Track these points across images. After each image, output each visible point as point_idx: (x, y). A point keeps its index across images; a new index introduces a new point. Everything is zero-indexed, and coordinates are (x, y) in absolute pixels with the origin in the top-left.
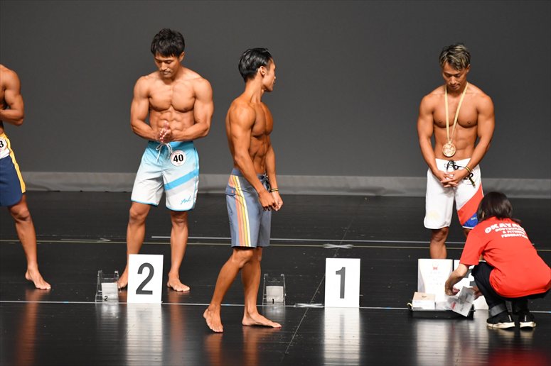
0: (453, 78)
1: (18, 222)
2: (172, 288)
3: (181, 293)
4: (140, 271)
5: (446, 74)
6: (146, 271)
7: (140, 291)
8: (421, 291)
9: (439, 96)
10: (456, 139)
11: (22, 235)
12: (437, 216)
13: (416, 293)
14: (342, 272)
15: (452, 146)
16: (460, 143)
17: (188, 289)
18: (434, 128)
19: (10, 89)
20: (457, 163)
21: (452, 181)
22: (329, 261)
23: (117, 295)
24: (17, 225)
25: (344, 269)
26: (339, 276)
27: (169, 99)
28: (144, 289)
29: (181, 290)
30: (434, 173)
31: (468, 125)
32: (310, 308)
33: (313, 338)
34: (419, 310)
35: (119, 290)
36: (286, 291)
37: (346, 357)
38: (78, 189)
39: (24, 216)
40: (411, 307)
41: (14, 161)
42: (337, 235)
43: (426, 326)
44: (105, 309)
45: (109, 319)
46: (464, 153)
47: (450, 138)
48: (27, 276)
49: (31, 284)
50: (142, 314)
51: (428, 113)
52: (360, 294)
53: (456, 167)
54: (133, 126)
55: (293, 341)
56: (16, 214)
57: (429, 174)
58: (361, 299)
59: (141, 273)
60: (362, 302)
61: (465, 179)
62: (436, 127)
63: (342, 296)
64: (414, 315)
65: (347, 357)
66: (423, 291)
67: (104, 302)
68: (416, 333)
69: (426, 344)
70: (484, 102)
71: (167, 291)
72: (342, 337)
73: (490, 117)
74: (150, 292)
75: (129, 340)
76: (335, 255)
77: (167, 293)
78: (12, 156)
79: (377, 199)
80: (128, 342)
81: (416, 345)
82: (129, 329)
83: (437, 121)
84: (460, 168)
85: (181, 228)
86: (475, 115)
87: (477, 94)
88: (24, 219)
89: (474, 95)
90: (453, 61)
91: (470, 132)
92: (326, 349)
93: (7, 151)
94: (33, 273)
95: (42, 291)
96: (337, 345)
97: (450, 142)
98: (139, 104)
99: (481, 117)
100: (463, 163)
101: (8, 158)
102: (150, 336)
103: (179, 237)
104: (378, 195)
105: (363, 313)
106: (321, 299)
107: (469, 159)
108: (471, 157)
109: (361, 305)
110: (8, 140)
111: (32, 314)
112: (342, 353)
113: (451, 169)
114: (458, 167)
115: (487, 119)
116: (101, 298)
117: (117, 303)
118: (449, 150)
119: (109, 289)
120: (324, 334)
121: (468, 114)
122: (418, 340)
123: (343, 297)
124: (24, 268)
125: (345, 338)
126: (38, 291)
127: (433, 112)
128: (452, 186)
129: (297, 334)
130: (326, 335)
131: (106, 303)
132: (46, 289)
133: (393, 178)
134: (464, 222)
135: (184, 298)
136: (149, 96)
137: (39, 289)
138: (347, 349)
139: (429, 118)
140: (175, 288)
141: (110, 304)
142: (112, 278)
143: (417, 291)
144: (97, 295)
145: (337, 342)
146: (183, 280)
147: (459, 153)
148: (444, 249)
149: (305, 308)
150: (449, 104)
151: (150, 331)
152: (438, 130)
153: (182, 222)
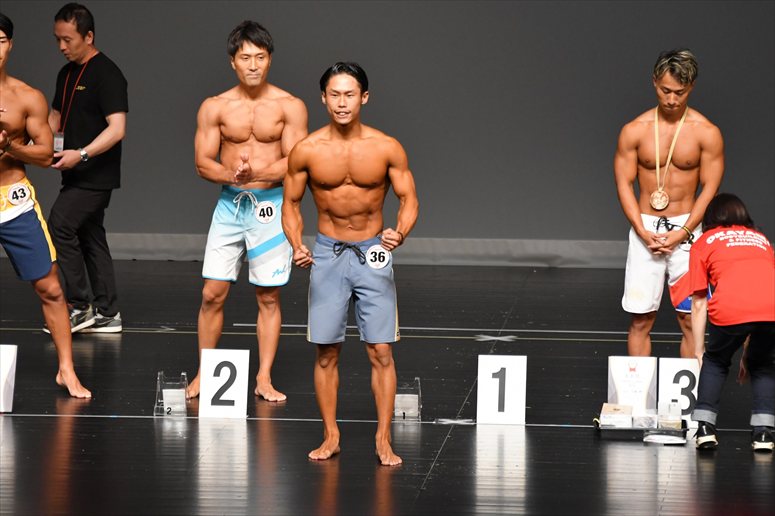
0: (672, 95)
1: (46, 304)
2: (261, 397)
3: (274, 404)
4: (217, 373)
5: (663, 88)
6: (226, 372)
7: (216, 400)
8: (612, 402)
9: (646, 124)
10: (669, 186)
11: (53, 322)
12: (641, 294)
13: (605, 404)
14: (501, 375)
15: (664, 195)
16: (675, 192)
17: (284, 397)
18: (638, 169)
19: (34, 116)
20: (672, 220)
21: (665, 247)
22: (482, 359)
23: (185, 406)
24: (45, 307)
25: (503, 370)
26: (497, 380)
27: (249, 125)
28: (223, 398)
29: (274, 399)
30: (639, 235)
31: (685, 165)
32: (456, 425)
33: (460, 468)
34: (609, 428)
35: (187, 399)
36: (422, 401)
37: (506, 495)
38: (130, 257)
39: (55, 294)
40: (598, 424)
41: (40, 217)
42: (493, 322)
43: (619, 450)
44: (167, 426)
45: (174, 441)
46: (680, 206)
47: (661, 185)
48: (58, 379)
49: (64, 391)
50: (219, 433)
51: (630, 149)
52: (527, 405)
53: (670, 227)
54: (199, 167)
55: (432, 472)
56: (44, 291)
57: (632, 235)
58: (528, 412)
59: (218, 375)
60: (529, 418)
61: (683, 243)
62: (641, 167)
63: (501, 408)
64: (603, 435)
65: (508, 495)
66: (615, 401)
67: (166, 416)
68: (606, 461)
69: (618, 476)
70: (710, 134)
71: (254, 400)
72: (500, 466)
73: (717, 156)
74: (231, 403)
75: (200, 469)
76: (492, 351)
77: (255, 403)
78: (38, 210)
79: (551, 271)
80: (200, 473)
81: (606, 477)
82: (201, 454)
83: (643, 159)
84: (675, 228)
85: (271, 312)
86: (697, 153)
87: (700, 123)
88: (54, 299)
89: (696, 124)
90: (677, 71)
91: (690, 176)
92: (478, 483)
93: (31, 203)
94: (67, 376)
95: (79, 401)
96: (494, 477)
97: (660, 189)
98: (206, 135)
99: (706, 156)
100: (680, 221)
101: (32, 213)
102: (230, 464)
103: (269, 324)
104: (553, 265)
105: (531, 432)
106: (472, 413)
107: (687, 216)
108: (690, 212)
109: (527, 421)
110: (32, 188)
111: (65, 432)
112: (501, 489)
113: (663, 230)
114: (673, 226)
115: (714, 159)
116: (162, 410)
117: (184, 418)
118: (659, 201)
119: (173, 398)
120: (475, 462)
121: (687, 151)
122: (608, 471)
123: (503, 410)
124: (55, 368)
125: (506, 468)
126: (74, 400)
127: (637, 147)
128: (664, 253)
129: (438, 461)
130: (478, 463)
131: (169, 417)
132: (85, 398)
133: (572, 243)
134: (678, 303)
135: (278, 410)
136: (220, 123)
137: (76, 397)
138: (508, 484)
139: (632, 155)
140: (266, 397)
141: (175, 418)
142: (176, 382)
143: (607, 402)
144: (156, 406)
145: (495, 473)
146: (277, 385)
147: (674, 206)
148: (648, 342)
149: (449, 426)
150: (661, 136)
151: (230, 456)
152: (644, 172)
153: (273, 302)
